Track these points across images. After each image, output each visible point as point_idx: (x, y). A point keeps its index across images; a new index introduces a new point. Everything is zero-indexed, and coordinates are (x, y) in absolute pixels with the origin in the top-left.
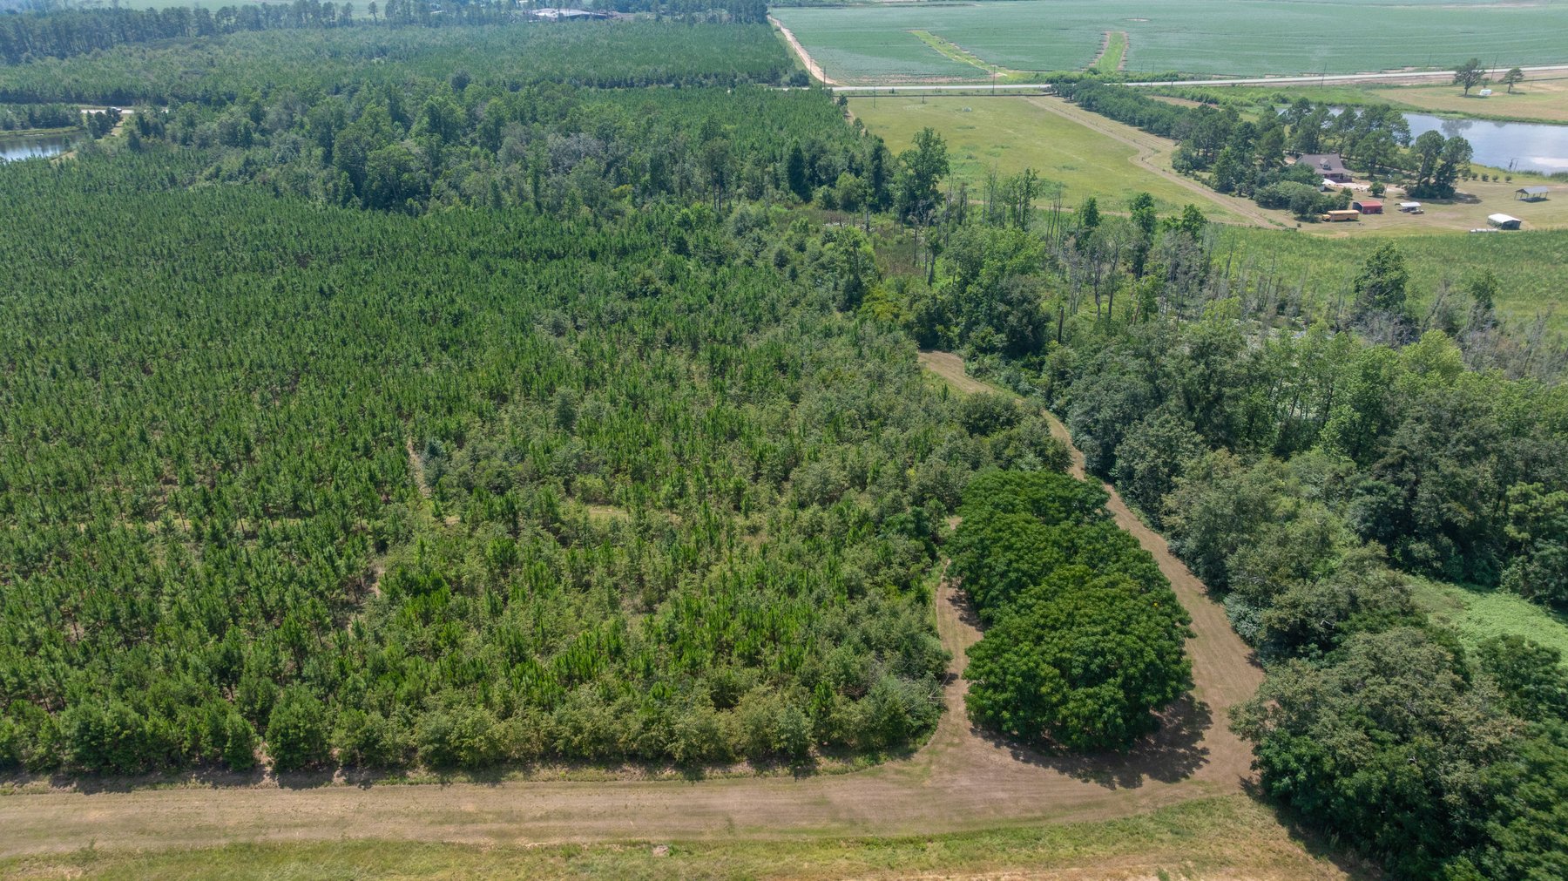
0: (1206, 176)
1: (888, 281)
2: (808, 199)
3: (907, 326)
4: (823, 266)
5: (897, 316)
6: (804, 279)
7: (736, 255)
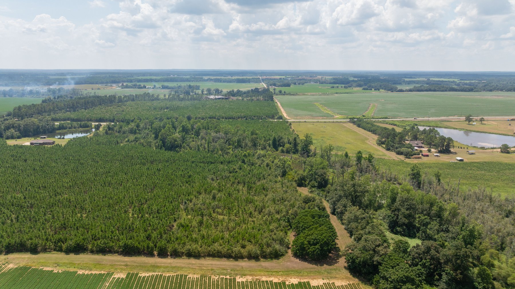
0: (384, 146)
1: (293, 171)
2: (277, 150)
3: (295, 181)
4: (277, 167)
5: (293, 179)
6: (272, 170)
7: (256, 164)
